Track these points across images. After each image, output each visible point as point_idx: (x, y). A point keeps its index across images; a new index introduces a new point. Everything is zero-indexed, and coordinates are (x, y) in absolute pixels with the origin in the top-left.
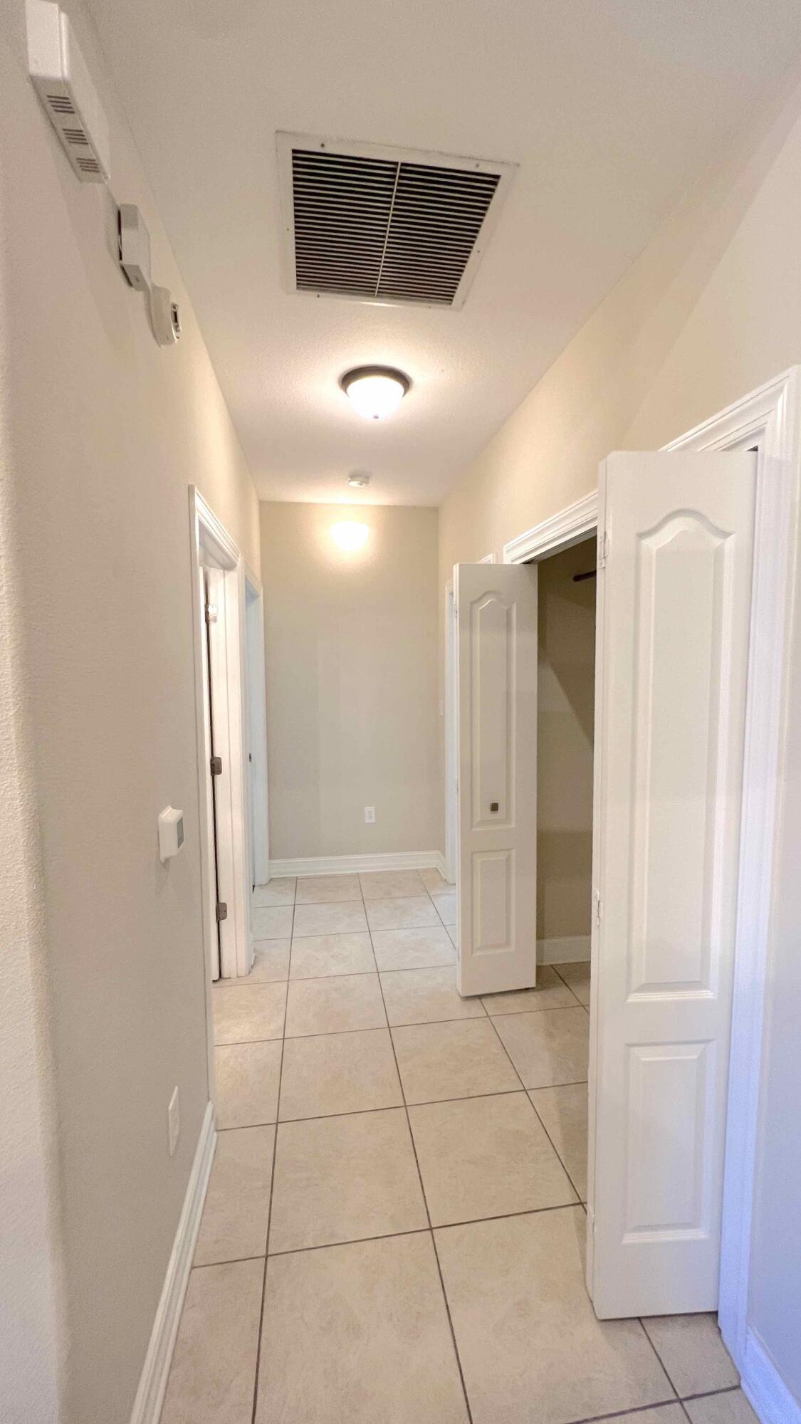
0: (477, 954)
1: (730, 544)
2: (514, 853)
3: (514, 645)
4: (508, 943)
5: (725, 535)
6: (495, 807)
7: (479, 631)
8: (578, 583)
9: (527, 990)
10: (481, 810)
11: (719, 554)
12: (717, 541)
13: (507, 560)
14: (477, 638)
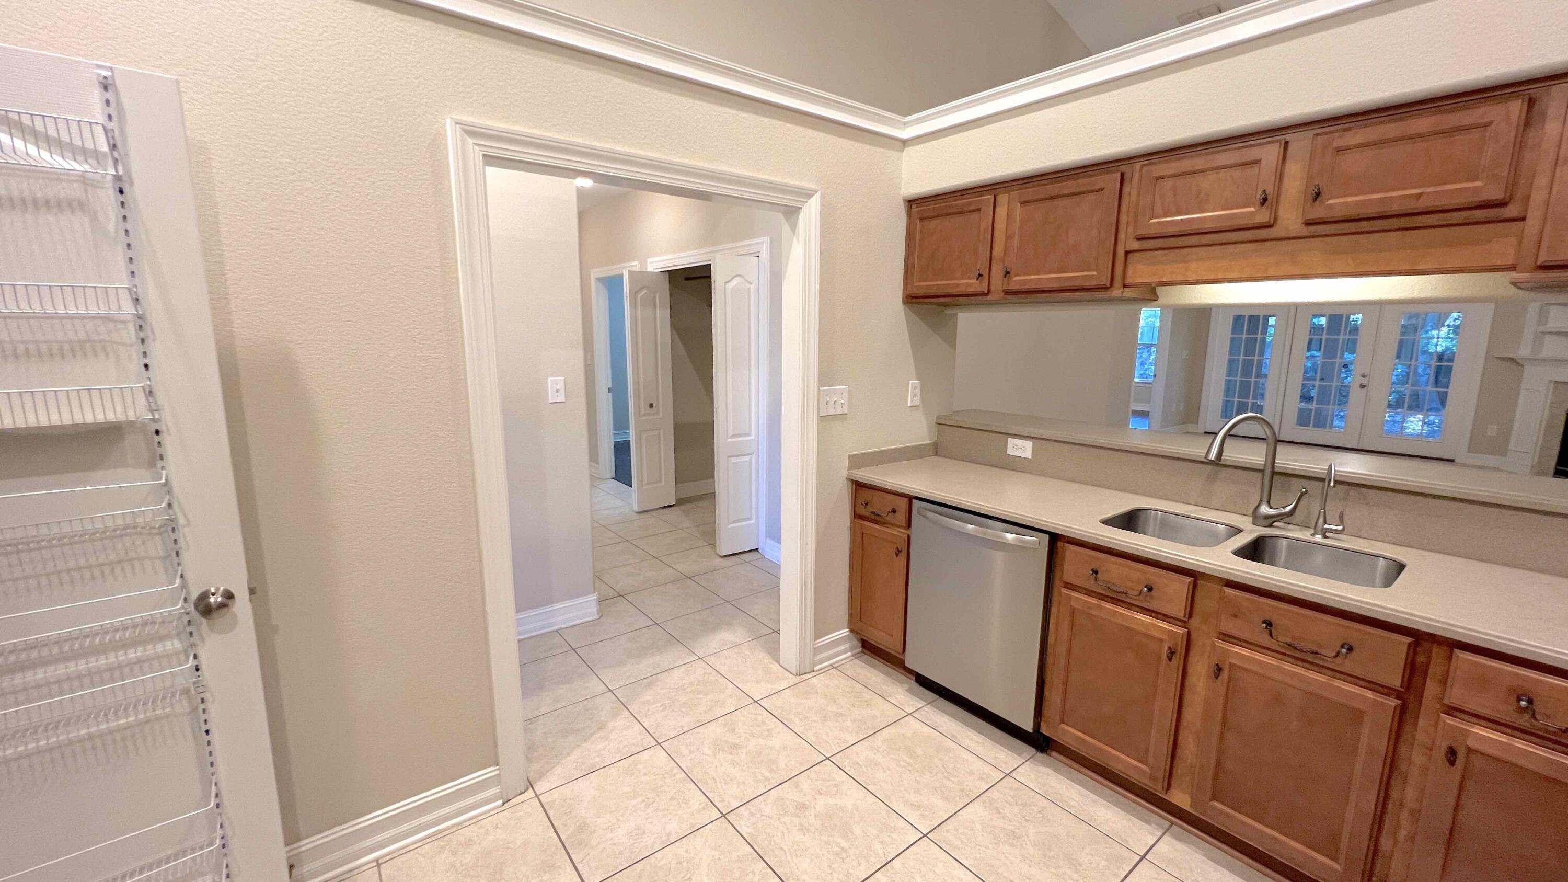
0: (644, 487)
1: (752, 287)
2: (662, 431)
3: (658, 315)
4: (660, 481)
5: (751, 284)
6: (651, 406)
7: (639, 307)
8: (687, 282)
9: (670, 506)
10: (644, 409)
11: (749, 289)
12: (748, 285)
13: (650, 269)
14: (639, 312)
